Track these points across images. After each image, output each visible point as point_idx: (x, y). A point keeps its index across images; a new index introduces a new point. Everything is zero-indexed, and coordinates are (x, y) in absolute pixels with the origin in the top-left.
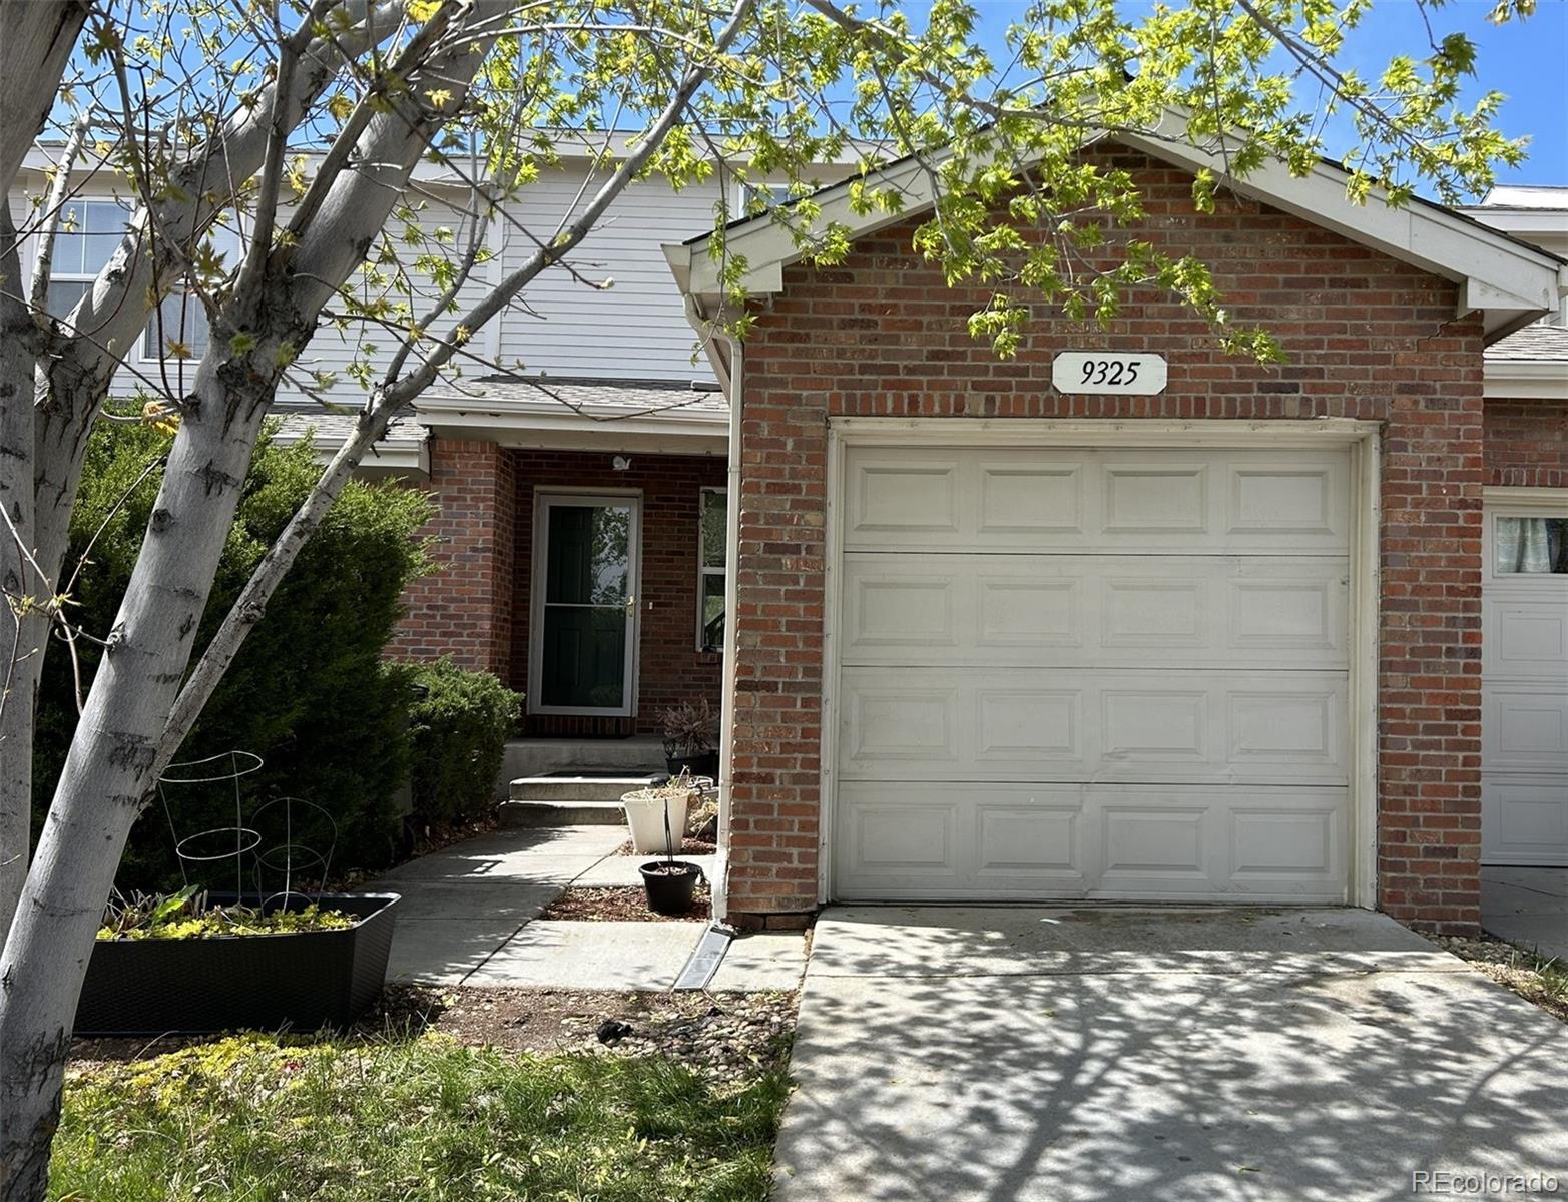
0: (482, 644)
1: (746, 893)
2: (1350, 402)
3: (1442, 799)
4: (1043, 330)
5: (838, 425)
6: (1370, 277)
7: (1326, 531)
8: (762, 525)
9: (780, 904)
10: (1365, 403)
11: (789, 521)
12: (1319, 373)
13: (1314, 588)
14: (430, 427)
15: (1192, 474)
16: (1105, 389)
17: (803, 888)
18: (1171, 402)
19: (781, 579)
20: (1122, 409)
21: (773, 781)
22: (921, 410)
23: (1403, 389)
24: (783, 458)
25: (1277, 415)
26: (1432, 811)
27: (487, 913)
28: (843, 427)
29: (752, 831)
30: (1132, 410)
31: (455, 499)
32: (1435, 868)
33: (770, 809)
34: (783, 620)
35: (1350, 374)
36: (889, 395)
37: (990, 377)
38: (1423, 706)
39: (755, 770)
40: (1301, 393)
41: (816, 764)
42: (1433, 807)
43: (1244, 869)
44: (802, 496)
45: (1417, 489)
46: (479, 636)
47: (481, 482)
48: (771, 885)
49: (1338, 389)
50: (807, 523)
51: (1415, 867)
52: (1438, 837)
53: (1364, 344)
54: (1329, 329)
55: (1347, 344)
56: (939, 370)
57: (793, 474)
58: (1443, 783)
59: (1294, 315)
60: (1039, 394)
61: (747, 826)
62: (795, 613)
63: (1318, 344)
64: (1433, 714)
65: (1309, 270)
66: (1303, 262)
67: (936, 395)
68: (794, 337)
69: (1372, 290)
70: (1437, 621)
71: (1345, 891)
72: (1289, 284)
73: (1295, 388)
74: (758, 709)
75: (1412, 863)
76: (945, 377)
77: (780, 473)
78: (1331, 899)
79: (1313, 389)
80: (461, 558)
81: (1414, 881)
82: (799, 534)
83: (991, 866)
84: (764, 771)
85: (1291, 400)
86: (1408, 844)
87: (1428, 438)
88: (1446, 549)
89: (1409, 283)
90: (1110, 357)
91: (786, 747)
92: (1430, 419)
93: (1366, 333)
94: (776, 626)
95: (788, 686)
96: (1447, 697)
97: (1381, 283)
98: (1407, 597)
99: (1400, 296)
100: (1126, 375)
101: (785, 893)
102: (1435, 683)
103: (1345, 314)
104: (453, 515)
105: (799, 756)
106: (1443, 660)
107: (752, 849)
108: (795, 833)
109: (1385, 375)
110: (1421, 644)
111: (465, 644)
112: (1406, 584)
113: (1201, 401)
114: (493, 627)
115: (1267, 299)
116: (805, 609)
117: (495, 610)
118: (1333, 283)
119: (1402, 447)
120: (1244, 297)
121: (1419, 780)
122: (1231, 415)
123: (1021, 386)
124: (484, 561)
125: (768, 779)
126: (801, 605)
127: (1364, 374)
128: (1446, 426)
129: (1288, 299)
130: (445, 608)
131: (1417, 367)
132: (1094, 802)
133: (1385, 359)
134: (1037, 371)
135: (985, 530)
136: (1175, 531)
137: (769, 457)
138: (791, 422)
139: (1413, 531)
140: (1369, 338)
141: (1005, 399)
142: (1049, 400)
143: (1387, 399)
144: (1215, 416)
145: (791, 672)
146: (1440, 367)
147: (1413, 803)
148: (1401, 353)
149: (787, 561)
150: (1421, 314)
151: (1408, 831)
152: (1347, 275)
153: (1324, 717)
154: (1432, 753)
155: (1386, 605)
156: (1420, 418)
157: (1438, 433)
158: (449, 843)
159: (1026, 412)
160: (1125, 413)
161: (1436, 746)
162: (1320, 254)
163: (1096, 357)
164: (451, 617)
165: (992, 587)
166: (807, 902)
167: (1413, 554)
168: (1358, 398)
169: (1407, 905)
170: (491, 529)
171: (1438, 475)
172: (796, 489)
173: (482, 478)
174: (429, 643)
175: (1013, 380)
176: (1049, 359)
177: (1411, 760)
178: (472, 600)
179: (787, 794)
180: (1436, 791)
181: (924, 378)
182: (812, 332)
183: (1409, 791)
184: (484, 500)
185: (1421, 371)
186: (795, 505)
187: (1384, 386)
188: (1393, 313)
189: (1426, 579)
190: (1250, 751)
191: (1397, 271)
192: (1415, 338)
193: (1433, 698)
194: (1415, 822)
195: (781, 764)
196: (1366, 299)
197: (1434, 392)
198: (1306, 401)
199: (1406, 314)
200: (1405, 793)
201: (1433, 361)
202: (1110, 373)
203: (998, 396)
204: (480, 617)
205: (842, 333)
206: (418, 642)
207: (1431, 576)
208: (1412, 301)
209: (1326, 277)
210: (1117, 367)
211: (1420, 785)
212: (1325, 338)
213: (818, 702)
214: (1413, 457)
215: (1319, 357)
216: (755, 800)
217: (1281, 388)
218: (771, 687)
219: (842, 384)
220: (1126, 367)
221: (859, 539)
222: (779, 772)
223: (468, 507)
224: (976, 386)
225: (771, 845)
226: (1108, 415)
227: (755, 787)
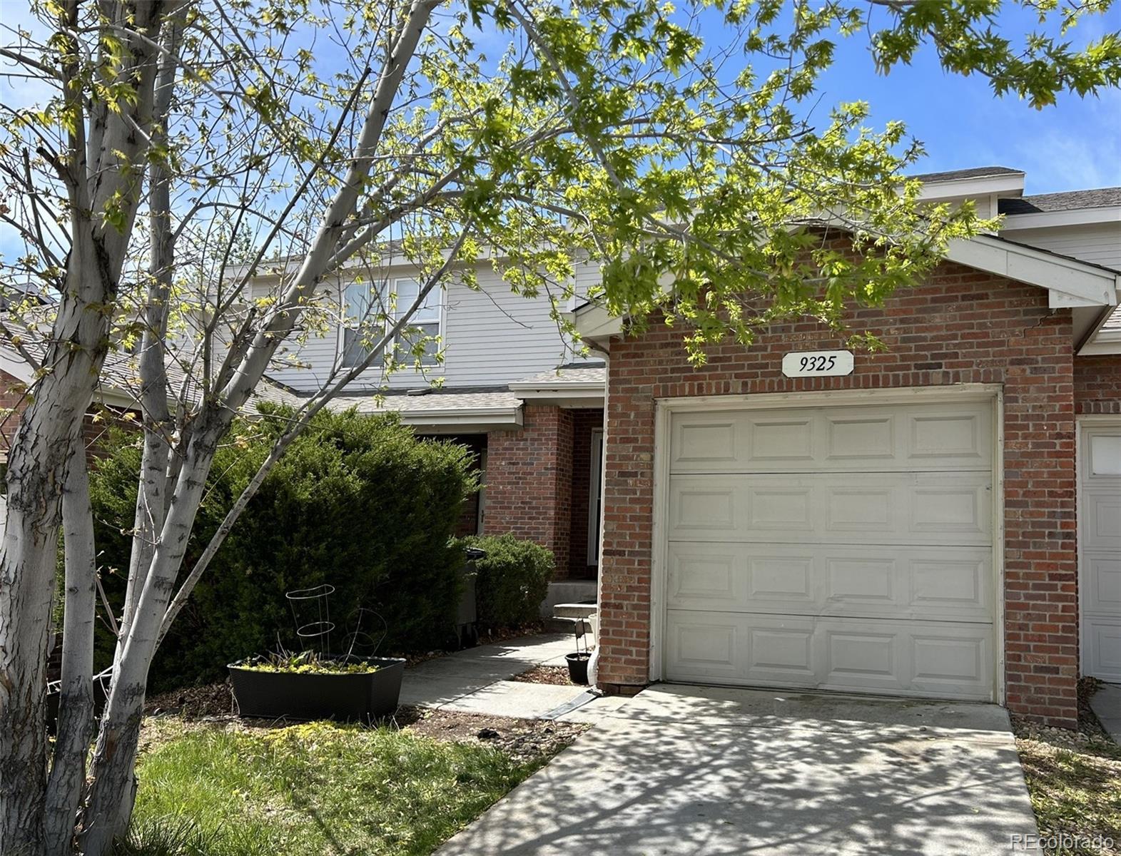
0: (550, 524)
1: (607, 672)
2: (977, 374)
3: (1047, 634)
4: (777, 341)
5: (662, 403)
6: (990, 292)
7: (976, 455)
8: (617, 461)
9: (626, 680)
10: (987, 373)
11: (631, 459)
12: (956, 355)
13: (967, 492)
14: (524, 399)
15: (885, 421)
16: (815, 373)
17: (639, 671)
18: (857, 379)
19: (627, 492)
20: (826, 385)
21: (622, 608)
22: (705, 392)
23: (1012, 363)
24: (628, 423)
25: (927, 383)
26: (1039, 641)
27: (482, 676)
28: (664, 403)
29: (611, 636)
30: (832, 385)
31: (536, 440)
32: (1043, 680)
33: (620, 624)
34: (628, 515)
35: (976, 355)
36: (687, 384)
37: (746, 370)
38: (1033, 571)
39: (613, 601)
40: (944, 369)
41: (648, 599)
42: (1041, 639)
43: (921, 675)
44: (639, 444)
45: (1027, 427)
46: (548, 519)
47: (550, 430)
48: (621, 668)
49: (970, 364)
50: (641, 459)
51: (1027, 679)
52: (1045, 659)
53: (986, 335)
54: (961, 327)
55: (975, 336)
56: (716, 368)
57: (634, 432)
58: (1047, 623)
59: (938, 320)
60: (774, 379)
61: (608, 634)
62: (635, 511)
63: (955, 337)
64: (1040, 577)
65: (948, 290)
66: (944, 286)
67: (714, 383)
68: (635, 356)
69: (991, 300)
70: (1042, 514)
71: (992, 693)
72: (934, 300)
73: (940, 366)
74: (614, 566)
75: (1026, 676)
76: (719, 372)
77: (626, 431)
78: (982, 698)
79: (951, 365)
80: (540, 474)
81: (1028, 688)
82: (637, 465)
83: (758, 665)
84: (618, 602)
85: (936, 374)
86: (1023, 663)
87: (1033, 393)
88: (1048, 466)
89: (1017, 294)
90: (817, 354)
91: (630, 588)
92: (1035, 381)
93: (987, 327)
94: (624, 518)
95: (631, 553)
96: (1049, 565)
97: (996, 295)
98: (1020, 499)
99: (1011, 302)
100: (828, 364)
101: (628, 673)
102: (1042, 556)
103: (972, 316)
104: (536, 449)
105: (636, 594)
106: (1047, 540)
107: (611, 647)
108: (634, 638)
109: (1001, 353)
110: (1030, 529)
111: (540, 523)
112: (1019, 490)
113: (876, 378)
114: (556, 513)
115: (919, 311)
116: (641, 508)
117: (557, 504)
118: (964, 298)
119: (1015, 400)
120: (905, 312)
121: (1030, 620)
122: (896, 385)
123: (764, 375)
124: (551, 475)
125: (619, 607)
126: (638, 506)
127: (987, 354)
128: (1046, 385)
129: (934, 310)
130: (530, 503)
131: (1024, 348)
132: (821, 627)
133: (1001, 343)
134: (774, 365)
135: (754, 459)
136: (873, 457)
137: (621, 422)
138: (633, 403)
139: (1024, 455)
140: (990, 331)
141: (754, 384)
142: (780, 382)
143: (1003, 370)
144: (886, 386)
145: (632, 545)
146: (1040, 346)
147: (1026, 635)
148: (1013, 339)
149: (630, 481)
150: (1026, 313)
151: (1022, 654)
152: (973, 292)
153: (976, 576)
154: (1039, 602)
155: (1008, 504)
156: (1027, 381)
157: (1040, 390)
158: (504, 639)
159: (767, 389)
160: (827, 388)
161: (1043, 598)
162: (955, 280)
163: (809, 355)
164: (533, 508)
165: (758, 494)
166: (641, 679)
167: (1024, 470)
168: (982, 370)
169: (1023, 704)
170: (555, 457)
171: (1041, 417)
172: (636, 440)
173: (550, 426)
174: (522, 523)
175: (759, 371)
176: (781, 357)
177: (1025, 607)
178: (544, 498)
179: (630, 615)
180: (1042, 628)
181: (707, 373)
182: (645, 352)
183: (1022, 627)
184: (551, 439)
185: (1027, 350)
186: (635, 449)
187: (1001, 361)
188: (1007, 314)
189: (1033, 486)
190: (924, 599)
191: (1008, 286)
192: (1022, 329)
193: (1039, 566)
194: (1027, 648)
195: (626, 598)
196: (987, 306)
197: (1037, 362)
198: (946, 374)
199: (1016, 313)
200: (1020, 629)
201: (1036, 342)
202: (818, 364)
203: (749, 381)
204: (549, 508)
205: (661, 352)
206: (516, 523)
207: (1037, 484)
208: (1020, 305)
209: (960, 294)
210: (822, 360)
211: (1031, 624)
212: (959, 333)
213: (649, 563)
214: (1024, 406)
215: (955, 345)
216: (612, 619)
217: (929, 366)
218: (622, 553)
219: (661, 380)
220: (827, 359)
221: (679, 466)
222: (625, 602)
223: (543, 444)
224: (737, 376)
225: (621, 644)
226: (818, 388)
227: (612, 611)
